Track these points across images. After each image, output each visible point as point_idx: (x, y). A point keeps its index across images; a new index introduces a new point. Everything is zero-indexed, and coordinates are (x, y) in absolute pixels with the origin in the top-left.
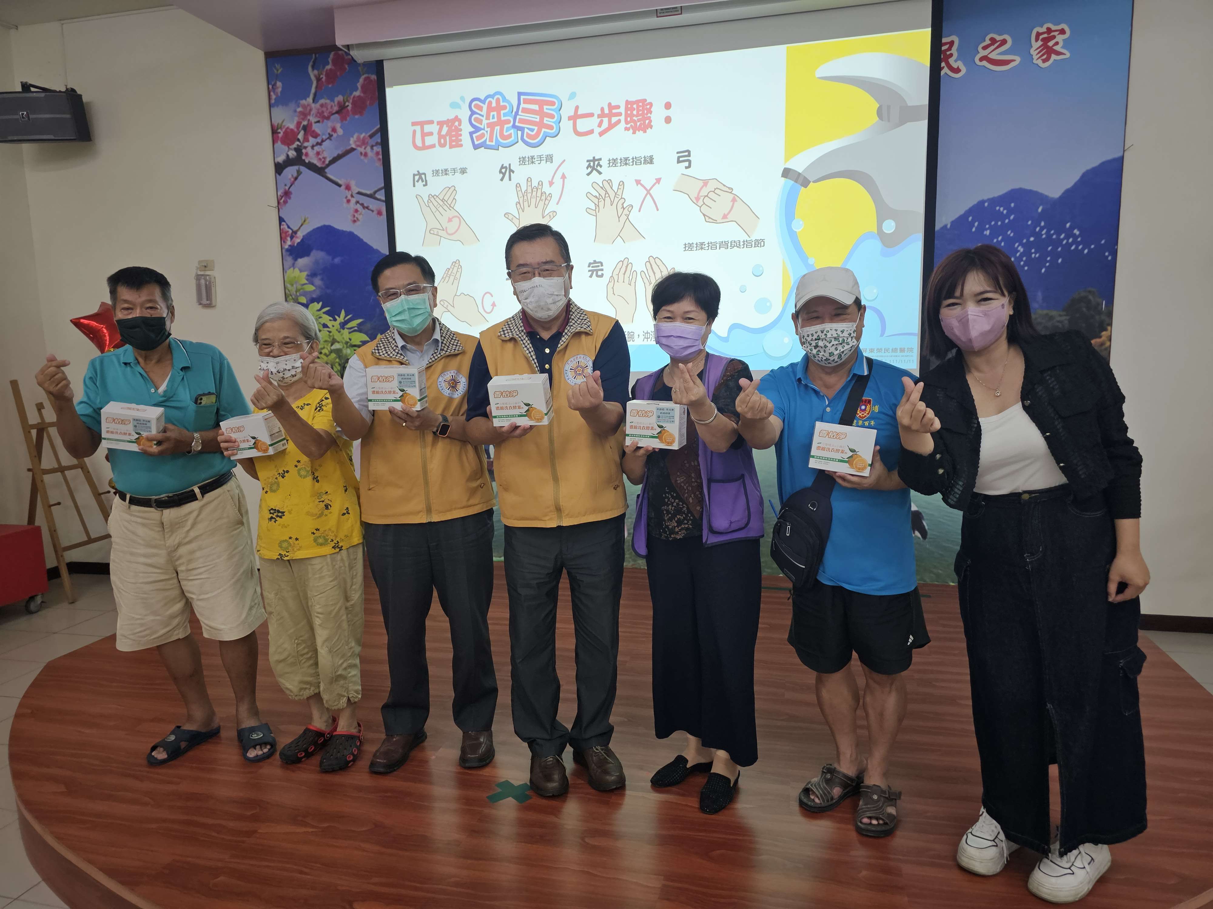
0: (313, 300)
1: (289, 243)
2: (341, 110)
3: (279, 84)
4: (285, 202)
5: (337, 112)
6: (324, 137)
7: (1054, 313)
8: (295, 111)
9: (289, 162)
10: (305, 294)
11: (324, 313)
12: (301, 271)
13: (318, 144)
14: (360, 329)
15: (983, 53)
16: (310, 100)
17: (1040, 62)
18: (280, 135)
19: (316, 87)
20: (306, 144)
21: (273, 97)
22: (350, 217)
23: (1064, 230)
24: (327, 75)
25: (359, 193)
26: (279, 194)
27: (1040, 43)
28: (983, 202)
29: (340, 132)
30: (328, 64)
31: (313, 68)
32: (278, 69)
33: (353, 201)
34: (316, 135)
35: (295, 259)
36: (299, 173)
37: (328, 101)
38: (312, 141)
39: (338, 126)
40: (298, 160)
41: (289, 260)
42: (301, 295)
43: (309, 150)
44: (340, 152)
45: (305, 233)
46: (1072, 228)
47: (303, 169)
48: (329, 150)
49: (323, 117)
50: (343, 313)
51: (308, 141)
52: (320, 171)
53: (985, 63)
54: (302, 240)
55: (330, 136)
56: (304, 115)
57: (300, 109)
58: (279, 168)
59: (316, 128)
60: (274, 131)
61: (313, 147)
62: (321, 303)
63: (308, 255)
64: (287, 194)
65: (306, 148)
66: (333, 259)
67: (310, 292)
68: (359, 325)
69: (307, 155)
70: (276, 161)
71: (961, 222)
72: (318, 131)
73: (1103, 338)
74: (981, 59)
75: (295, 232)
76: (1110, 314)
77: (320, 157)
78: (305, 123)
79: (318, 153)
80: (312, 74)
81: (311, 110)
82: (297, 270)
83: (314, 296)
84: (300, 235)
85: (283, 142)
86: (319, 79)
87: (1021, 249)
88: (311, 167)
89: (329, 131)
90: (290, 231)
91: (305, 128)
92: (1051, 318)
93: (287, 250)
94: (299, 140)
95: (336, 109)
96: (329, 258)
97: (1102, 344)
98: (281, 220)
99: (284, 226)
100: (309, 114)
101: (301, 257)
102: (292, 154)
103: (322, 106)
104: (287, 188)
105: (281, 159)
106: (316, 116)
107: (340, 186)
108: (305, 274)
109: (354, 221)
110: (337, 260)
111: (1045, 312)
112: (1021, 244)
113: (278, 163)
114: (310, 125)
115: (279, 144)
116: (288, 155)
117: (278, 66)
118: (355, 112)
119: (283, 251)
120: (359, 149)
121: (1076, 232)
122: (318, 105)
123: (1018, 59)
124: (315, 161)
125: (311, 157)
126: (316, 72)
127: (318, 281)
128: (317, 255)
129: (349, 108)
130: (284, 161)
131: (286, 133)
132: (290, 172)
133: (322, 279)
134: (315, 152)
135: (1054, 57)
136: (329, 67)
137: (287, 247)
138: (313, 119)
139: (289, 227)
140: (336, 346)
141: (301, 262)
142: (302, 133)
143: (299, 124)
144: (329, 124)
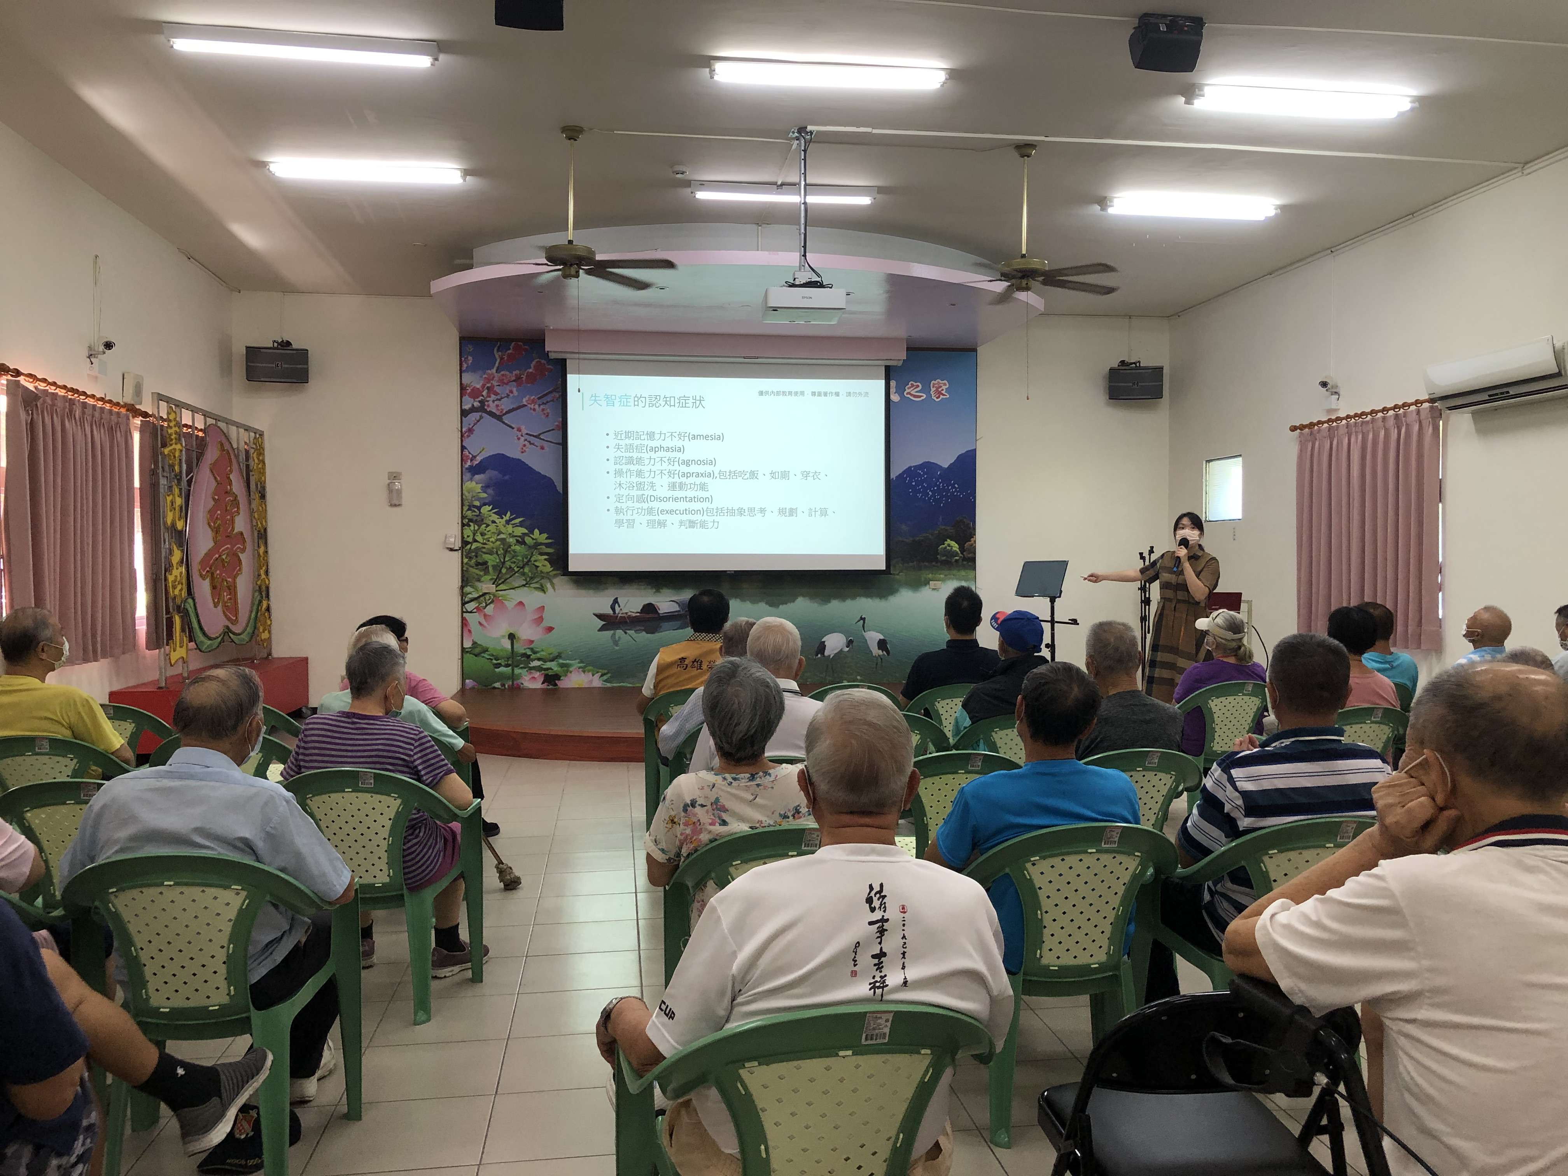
0: (485, 504)
1: (469, 463)
2: (518, 379)
3: (470, 358)
4: (468, 436)
5: (513, 381)
6: (503, 396)
7: (948, 528)
8: (481, 377)
9: (473, 409)
10: (479, 499)
11: (494, 513)
12: (477, 483)
13: (498, 400)
14: (521, 525)
15: (908, 391)
16: (494, 370)
17: (935, 398)
18: (468, 391)
19: (499, 363)
20: (488, 399)
21: (465, 366)
22: (519, 449)
23: (951, 485)
24: (509, 356)
25: (527, 434)
26: (464, 430)
27: (935, 389)
28: (910, 467)
29: (516, 393)
30: (510, 349)
31: (498, 350)
32: (470, 348)
33: (522, 439)
34: (496, 394)
35: (473, 475)
36: (481, 417)
37: (508, 373)
38: (493, 397)
39: (514, 390)
40: (482, 409)
41: (467, 475)
42: (475, 500)
43: (491, 403)
44: (515, 406)
45: (482, 458)
46: (954, 484)
47: (484, 415)
48: (506, 405)
49: (502, 383)
50: (509, 514)
51: (490, 397)
52: (499, 418)
53: (909, 396)
54: (481, 462)
55: (508, 396)
56: (488, 380)
57: (486, 376)
58: (464, 413)
59: (497, 389)
60: (463, 389)
61: (493, 401)
62: (491, 507)
63: (484, 473)
64: (470, 431)
65: (488, 401)
66: (504, 475)
67: (483, 498)
68: (521, 522)
69: (488, 406)
70: (463, 407)
71: (900, 476)
72: (498, 391)
73: (972, 542)
74: (907, 394)
75: (474, 457)
76: (974, 529)
77: (499, 408)
78: (489, 385)
79: (497, 406)
80: (497, 355)
81: (494, 377)
82: (474, 483)
83: (487, 501)
84: (479, 459)
85: (470, 396)
86: (502, 359)
87: (930, 493)
88: (491, 414)
89: (508, 392)
90: (471, 456)
91: (488, 388)
92: (946, 530)
93: (467, 469)
94: (483, 396)
95: (514, 378)
96: (500, 476)
97: (972, 545)
98: (463, 448)
99: (466, 452)
100: (493, 379)
101: (477, 474)
102: (476, 404)
103: (503, 375)
104: (471, 426)
105: (467, 407)
106: (498, 382)
107: (513, 428)
108: (480, 485)
109: (522, 452)
110: (507, 477)
111: (943, 527)
112: (931, 491)
113: (465, 410)
114: (493, 386)
115: (466, 398)
116: (473, 405)
117: (470, 346)
118: (527, 382)
119: (464, 469)
120: (529, 405)
121: (956, 486)
122: (499, 375)
123: (925, 396)
124: (494, 411)
125: (492, 408)
126: (500, 353)
127: (490, 491)
128: (491, 474)
129: (524, 379)
130: (470, 409)
131: (473, 390)
132: (474, 416)
133: (493, 490)
134: (495, 404)
135: (942, 397)
136: (510, 351)
137: (467, 466)
138: (495, 383)
139: (469, 453)
140: (502, 536)
141: (477, 477)
142: (486, 391)
143: (483, 386)
144: (507, 389)
